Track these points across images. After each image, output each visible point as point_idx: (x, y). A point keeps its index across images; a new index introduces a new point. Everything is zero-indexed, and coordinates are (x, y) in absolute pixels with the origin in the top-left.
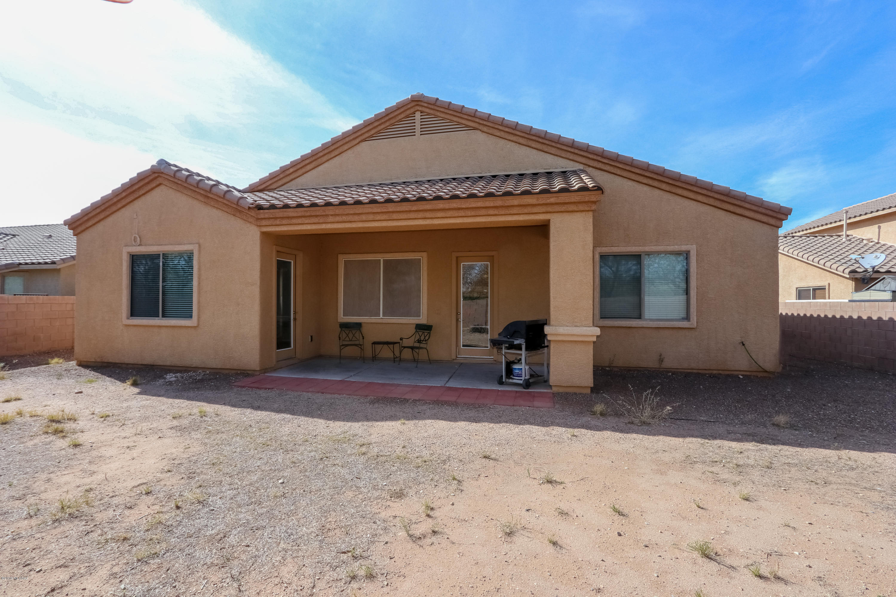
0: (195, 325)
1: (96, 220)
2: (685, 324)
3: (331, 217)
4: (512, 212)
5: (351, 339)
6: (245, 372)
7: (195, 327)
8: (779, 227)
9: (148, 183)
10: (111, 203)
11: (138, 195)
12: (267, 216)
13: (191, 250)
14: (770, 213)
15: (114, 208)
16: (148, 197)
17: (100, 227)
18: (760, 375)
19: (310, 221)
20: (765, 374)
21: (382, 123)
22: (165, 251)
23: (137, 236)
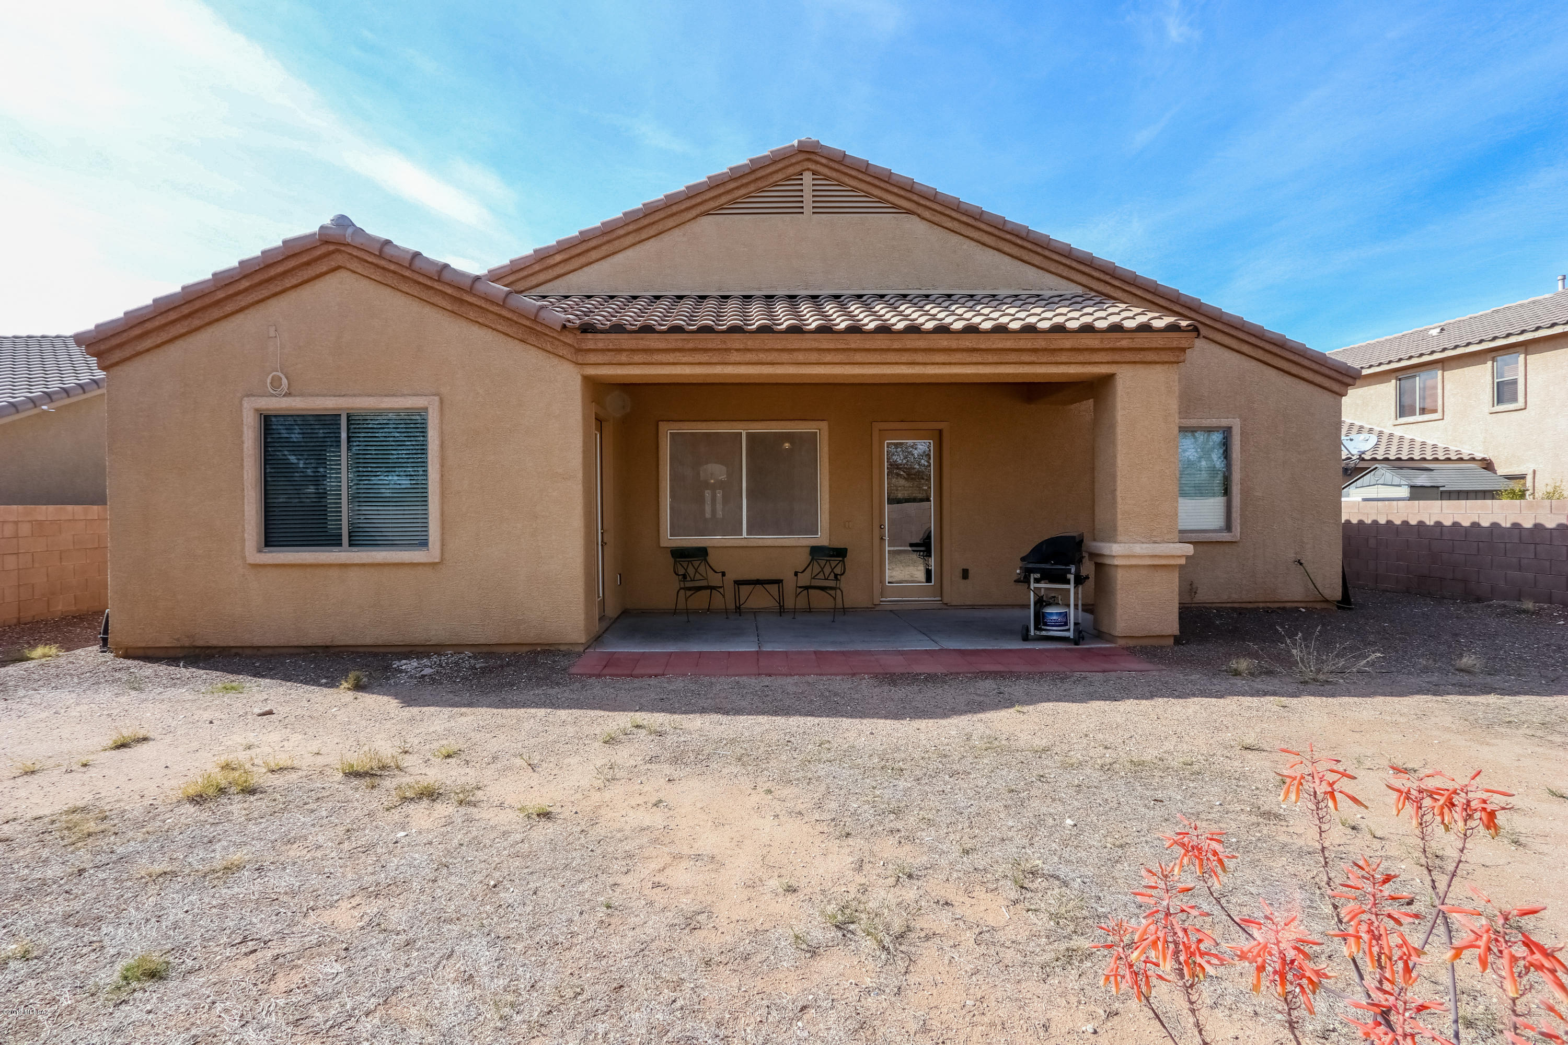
0: (437, 560)
1: (164, 336)
2: (1226, 536)
3: (735, 353)
4: (1059, 359)
5: (692, 576)
6: (552, 648)
7: (433, 565)
8: (1342, 395)
9: (308, 264)
10: (207, 301)
11: (279, 289)
12: (601, 345)
13: (422, 408)
14: (1335, 375)
15: (216, 313)
16: (306, 293)
17: (175, 352)
18: (1318, 606)
19: (690, 359)
20: (1324, 605)
21: (742, 186)
22: (352, 409)
23: (280, 374)
